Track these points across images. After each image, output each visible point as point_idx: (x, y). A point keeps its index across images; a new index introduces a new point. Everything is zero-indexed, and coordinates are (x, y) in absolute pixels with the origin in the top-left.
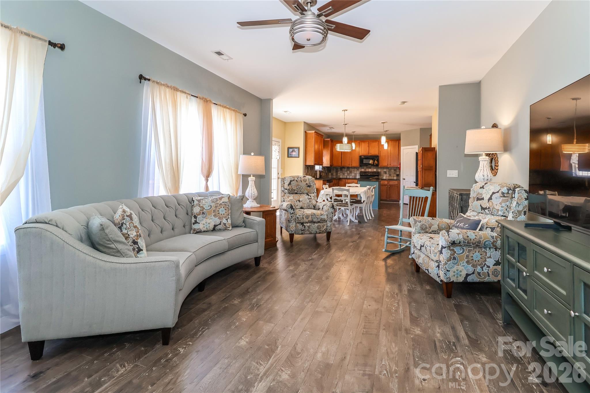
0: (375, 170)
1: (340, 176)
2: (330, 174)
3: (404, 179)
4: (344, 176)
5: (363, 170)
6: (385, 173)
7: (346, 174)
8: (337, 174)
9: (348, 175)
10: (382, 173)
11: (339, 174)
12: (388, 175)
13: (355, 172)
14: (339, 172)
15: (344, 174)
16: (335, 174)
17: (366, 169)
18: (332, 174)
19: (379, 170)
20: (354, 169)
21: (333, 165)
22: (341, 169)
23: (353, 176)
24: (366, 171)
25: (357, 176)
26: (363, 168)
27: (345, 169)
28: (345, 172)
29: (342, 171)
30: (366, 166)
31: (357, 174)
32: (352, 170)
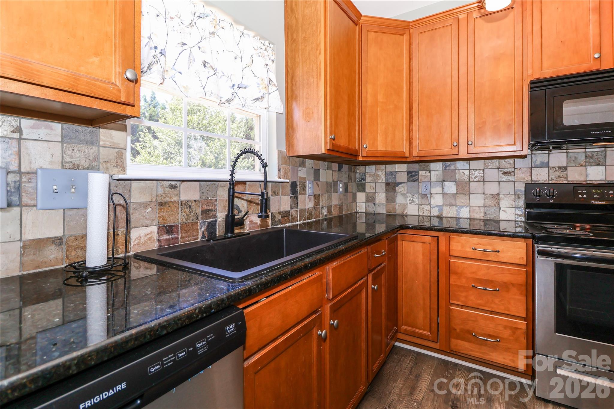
1: (405, 206)
2: (361, 197)
4: (427, 208)
5: (541, 176)
7: (437, 200)
8: (391, 199)
11: (400, 200)
14: (399, 189)
15: (425, 198)
16: (381, 197)
17: (563, 169)
18: (370, 199)
20: (484, 170)
21: (357, 148)
22: (411, 172)
23: (479, 207)
24: (567, 178)
25: (504, 209)
26: (547, 165)
27: (429, 174)
28: (433, 191)
29: (414, 181)
30: (567, 153)
31: (505, 198)
32: (473, 177)
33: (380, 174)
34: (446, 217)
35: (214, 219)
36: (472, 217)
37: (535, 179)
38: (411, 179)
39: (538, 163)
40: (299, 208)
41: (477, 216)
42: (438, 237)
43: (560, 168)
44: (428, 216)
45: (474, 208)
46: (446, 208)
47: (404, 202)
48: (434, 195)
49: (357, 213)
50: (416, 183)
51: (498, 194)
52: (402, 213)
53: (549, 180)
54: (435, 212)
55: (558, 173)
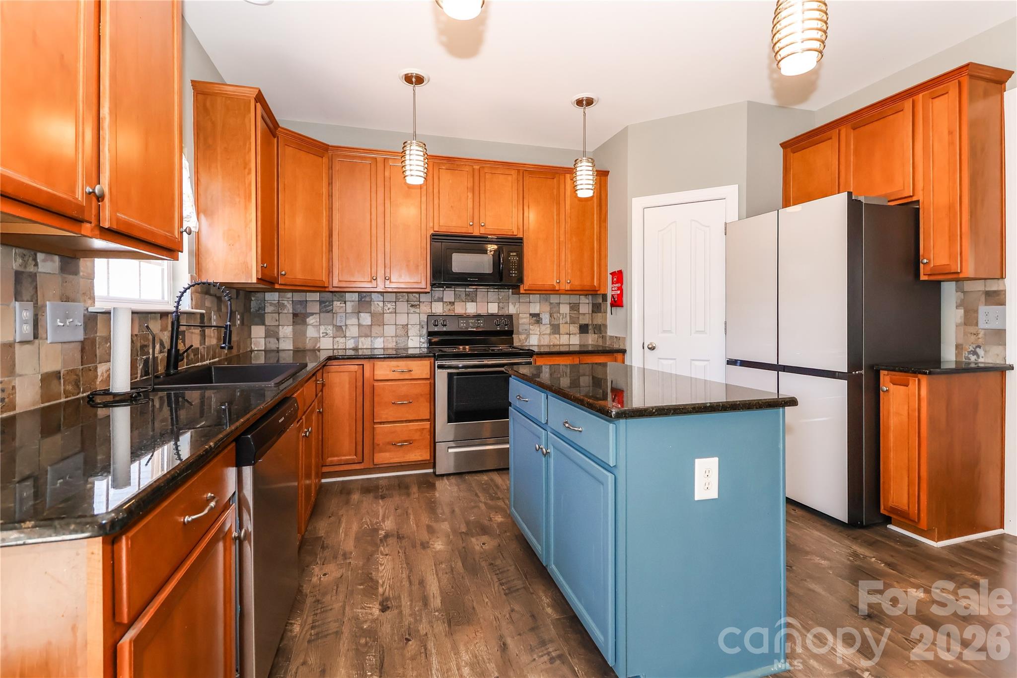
0: (493, 309)
1: (317, 340)
2: (258, 331)
3: (652, 348)
4: (342, 340)
5: (438, 308)
6: (536, 318)
7: (353, 331)
8: (299, 333)
9: (366, 336)
10: (524, 320)
11: (311, 332)
12: (547, 329)
13: (402, 319)
14: (311, 320)
15: (340, 330)
16: (286, 331)
17: (452, 303)
18: (273, 333)
19: (512, 309)
20: (395, 302)
21: (276, 275)
22: (324, 302)
23: (392, 337)
24: (454, 311)
25: (412, 338)
26: (441, 300)
27: (344, 305)
28: (349, 322)
29: (328, 312)
30: (455, 291)
31: (412, 328)
32: (387, 309)
33: (286, 303)
34: (361, 349)
35: (148, 356)
36: (386, 347)
37: (433, 312)
38: (324, 309)
39: (436, 298)
40: (206, 344)
41: (390, 346)
42: (363, 365)
43: (450, 302)
44: (343, 349)
45: (388, 338)
46: (362, 339)
47: (316, 335)
48: (350, 327)
49: (252, 351)
50: (330, 314)
51: (407, 325)
52: (314, 347)
53: (443, 313)
54: (350, 344)
55: (449, 307)
